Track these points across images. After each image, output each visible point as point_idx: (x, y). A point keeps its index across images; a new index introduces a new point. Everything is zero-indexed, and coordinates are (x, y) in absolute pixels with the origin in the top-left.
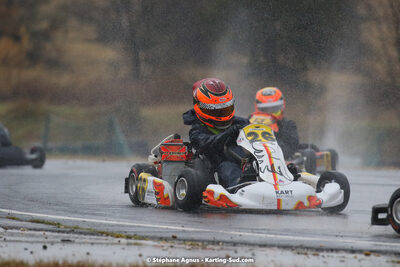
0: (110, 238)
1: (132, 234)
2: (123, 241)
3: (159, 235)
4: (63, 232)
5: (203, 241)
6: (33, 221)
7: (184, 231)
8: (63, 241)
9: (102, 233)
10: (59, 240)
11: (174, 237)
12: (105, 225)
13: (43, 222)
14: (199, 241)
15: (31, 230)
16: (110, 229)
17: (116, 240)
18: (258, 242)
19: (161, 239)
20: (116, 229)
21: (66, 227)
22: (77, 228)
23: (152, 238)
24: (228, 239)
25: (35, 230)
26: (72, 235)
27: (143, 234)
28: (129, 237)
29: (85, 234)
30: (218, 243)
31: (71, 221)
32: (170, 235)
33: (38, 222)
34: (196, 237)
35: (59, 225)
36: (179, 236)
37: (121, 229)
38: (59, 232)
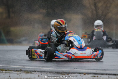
3: (16, 69)
5: (31, 71)
7: (24, 68)
11: (21, 70)
14: (29, 71)
18: (49, 71)
19: (17, 71)
23: (14, 71)
24: (39, 70)
27: (11, 69)
30: (36, 71)
32: (20, 69)
34: (28, 70)
36: (23, 70)
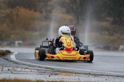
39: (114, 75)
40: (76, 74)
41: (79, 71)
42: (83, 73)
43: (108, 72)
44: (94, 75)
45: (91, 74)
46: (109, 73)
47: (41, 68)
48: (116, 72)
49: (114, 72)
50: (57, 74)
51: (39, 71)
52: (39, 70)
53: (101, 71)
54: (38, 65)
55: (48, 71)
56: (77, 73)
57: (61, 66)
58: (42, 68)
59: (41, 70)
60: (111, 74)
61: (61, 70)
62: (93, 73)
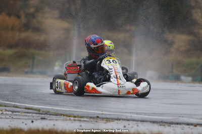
0: (65, 117)
1: (77, 115)
2: (72, 118)
4: (42, 114)
6: (26, 108)
8: (42, 119)
9: (61, 115)
10: (40, 118)
12: (63, 110)
13: (31, 109)
15: (25, 113)
16: (65, 113)
17: (68, 118)
20: (68, 113)
21: (43, 111)
22: (48, 112)
25: (28, 113)
26: (46, 116)
28: (75, 117)
29: (53, 115)
31: (46, 108)
33: (29, 109)
35: (39, 110)
37: (71, 113)
38: (39, 114)
39: (137, 118)
40: (75, 118)
41: (80, 113)
42: (87, 115)
43: (127, 114)
44: (105, 118)
45: (100, 118)
46: (129, 116)
47: (19, 108)
48: (141, 114)
49: (137, 114)
50: (44, 119)
51: (14, 113)
52: (16, 112)
53: (116, 112)
54: (14, 103)
55: (30, 113)
56: (78, 116)
57: (51, 105)
58: (21, 108)
59: (19, 112)
60: (132, 118)
61: (50, 111)
62: (104, 116)
